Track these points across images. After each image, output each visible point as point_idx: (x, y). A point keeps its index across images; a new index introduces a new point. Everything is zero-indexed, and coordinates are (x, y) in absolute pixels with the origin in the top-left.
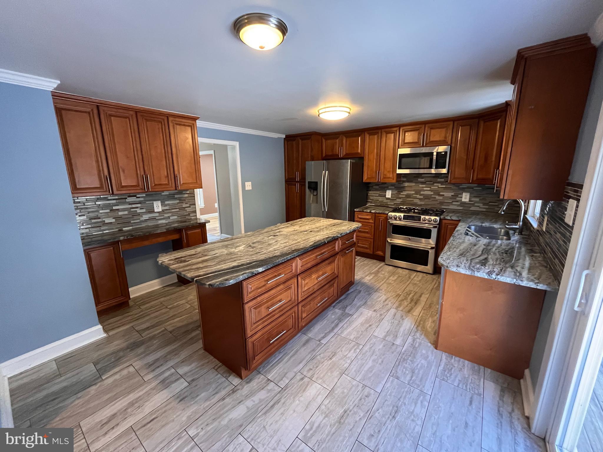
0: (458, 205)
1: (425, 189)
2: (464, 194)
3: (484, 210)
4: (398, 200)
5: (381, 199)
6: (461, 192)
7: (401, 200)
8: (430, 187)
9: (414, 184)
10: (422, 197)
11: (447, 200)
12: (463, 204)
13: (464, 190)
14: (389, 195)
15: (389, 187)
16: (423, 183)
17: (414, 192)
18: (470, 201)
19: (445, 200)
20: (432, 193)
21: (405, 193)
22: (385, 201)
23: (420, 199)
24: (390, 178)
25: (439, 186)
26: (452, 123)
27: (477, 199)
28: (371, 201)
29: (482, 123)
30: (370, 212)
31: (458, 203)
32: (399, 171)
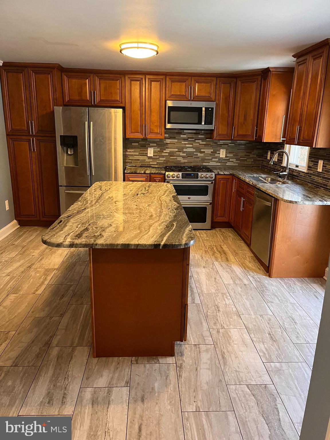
0: (217, 162)
1: (187, 146)
2: (221, 150)
3: (237, 165)
4: (161, 159)
5: (141, 158)
6: (218, 148)
7: (164, 159)
8: (192, 144)
9: (176, 141)
10: (185, 155)
11: (208, 157)
12: (220, 160)
13: (221, 146)
14: (150, 153)
15: (151, 144)
16: (185, 139)
17: (177, 150)
18: (226, 157)
19: (206, 157)
20: (194, 150)
21: (168, 151)
22: (147, 160)
23: (183, 157)
24: (158, 133)
25: (200, 143)
26: (215, 79)
27: (232, 155)
28: (130, 161)
29: (239, 83)
30: (145, 173)
31: (217, 160)
32: (169, 126)
